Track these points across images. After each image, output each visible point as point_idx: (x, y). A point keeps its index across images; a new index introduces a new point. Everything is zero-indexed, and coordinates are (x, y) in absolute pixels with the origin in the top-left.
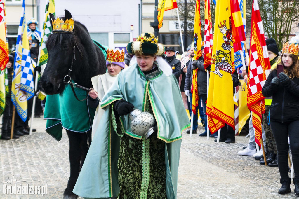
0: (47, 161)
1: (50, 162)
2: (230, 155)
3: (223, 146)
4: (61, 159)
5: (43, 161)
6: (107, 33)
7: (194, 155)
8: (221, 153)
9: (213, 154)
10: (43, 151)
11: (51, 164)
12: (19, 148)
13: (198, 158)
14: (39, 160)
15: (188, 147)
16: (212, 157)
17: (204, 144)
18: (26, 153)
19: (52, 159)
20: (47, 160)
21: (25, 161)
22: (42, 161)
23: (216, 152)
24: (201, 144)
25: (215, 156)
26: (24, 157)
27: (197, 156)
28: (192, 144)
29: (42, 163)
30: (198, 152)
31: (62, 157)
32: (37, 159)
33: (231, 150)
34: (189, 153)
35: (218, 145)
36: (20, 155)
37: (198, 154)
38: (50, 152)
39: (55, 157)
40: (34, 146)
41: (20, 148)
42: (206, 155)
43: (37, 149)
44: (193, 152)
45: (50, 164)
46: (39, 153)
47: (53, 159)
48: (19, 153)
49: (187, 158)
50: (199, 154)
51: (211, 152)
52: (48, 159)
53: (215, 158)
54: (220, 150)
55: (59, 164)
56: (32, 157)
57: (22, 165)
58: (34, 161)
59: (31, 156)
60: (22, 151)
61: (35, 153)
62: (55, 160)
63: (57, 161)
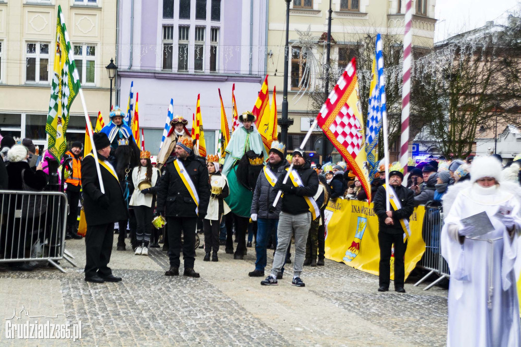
0: (138, 311)
1: (143, 312)
2: (395, 311)
3: (384, 297)
4: (158, 309)
5: (133, 310)
6: (214, 131)
7: (345, 308)
8: (383, 307)
9: (371, 308)
10: (132, 296)
11: (145, 315)
12: (97, 291)
13: (351, 313)
14: (127, 308)
15: (335, 297)
16: (370, 312)
17: (357, 293)
18: (107, 299)
19: (145, 308)
20: (138, 309)
21: (108, 309)
22: (131, 310)
23: (374, 305)
24: (353, 294)
25: (374, 311)
26: (106, 303)
27: (349, 310)
28: (340, 293)
29: (132, 313)
30: (349, 305)
31: (159, 306)
32: (124, 307)
33: (396, 303)
34: (337, 306)
35: (377, 296)
36: (100, 300)
37: (349, 308)
38: (141, 298)
39: (149, 306)
40: (118, 289)
41: (100, 290)
42: (362, 310)
43: (123, 292)
44: (343, 304)
45: (142, 314)
46: (126, 299)
47: (147, 308)
48: (98, 298)
49: (334, 313)
50: (352, 307)
51: (368, 305)
52: (140, 307)
53: (375, 314)
54: (381, 303)
55: (157, 315)
56: (117, 304)
57: (105, 315)
58: (120, 310)
59: (115, 303)
60: (101, 295)
61: (121, 298)
62: (149, 309)
63: (153, 311)
